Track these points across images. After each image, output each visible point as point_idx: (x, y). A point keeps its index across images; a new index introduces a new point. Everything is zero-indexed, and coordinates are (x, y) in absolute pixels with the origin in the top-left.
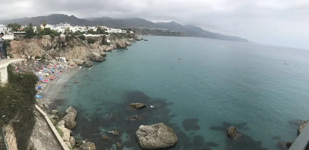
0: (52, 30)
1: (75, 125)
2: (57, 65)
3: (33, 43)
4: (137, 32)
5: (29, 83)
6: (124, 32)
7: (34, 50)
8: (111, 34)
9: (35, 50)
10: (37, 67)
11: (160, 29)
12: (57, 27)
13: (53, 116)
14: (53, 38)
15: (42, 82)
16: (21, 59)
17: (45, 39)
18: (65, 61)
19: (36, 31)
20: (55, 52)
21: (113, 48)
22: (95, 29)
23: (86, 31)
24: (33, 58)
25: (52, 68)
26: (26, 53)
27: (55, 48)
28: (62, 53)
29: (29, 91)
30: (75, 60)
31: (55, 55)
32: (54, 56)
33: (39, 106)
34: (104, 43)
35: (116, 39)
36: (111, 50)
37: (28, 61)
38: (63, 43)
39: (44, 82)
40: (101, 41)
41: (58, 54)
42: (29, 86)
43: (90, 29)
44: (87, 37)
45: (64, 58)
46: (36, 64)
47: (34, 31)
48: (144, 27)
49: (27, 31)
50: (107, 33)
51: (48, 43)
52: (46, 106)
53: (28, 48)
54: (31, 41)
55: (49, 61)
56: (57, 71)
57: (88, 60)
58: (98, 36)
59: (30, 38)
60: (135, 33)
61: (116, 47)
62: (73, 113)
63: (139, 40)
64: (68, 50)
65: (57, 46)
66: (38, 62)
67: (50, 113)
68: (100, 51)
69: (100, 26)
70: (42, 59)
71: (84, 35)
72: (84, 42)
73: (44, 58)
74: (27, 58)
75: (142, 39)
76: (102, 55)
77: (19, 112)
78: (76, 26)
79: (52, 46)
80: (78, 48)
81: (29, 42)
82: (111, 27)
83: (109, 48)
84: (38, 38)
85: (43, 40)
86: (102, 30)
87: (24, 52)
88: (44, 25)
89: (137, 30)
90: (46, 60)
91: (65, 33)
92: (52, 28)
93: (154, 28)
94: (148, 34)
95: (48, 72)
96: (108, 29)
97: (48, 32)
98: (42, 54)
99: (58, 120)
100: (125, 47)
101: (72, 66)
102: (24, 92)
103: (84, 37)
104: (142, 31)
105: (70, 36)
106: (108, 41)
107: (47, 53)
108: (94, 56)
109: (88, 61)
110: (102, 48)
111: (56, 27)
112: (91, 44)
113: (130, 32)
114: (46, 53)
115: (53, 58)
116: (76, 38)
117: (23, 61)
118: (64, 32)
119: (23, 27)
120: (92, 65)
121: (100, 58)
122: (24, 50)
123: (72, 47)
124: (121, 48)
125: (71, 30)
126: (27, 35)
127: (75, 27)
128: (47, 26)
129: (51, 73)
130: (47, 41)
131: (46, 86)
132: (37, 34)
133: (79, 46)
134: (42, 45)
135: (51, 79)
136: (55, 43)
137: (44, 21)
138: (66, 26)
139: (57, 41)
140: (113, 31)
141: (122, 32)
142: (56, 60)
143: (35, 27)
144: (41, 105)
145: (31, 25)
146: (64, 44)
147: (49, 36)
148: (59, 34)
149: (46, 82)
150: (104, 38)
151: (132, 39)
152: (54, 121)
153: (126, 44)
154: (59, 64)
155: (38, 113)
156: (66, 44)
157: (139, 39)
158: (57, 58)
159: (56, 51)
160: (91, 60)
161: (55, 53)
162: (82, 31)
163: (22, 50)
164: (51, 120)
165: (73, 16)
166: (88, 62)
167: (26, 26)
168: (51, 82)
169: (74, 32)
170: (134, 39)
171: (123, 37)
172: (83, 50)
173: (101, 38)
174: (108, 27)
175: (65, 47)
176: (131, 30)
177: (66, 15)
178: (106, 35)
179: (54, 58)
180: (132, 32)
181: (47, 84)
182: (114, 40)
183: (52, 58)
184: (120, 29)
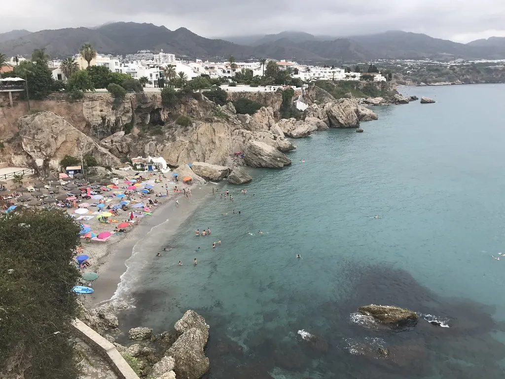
0: (114, 71)
1: (204, 368)
2: (140, 182)
3: (50, 113)
4: (396, 77)
5: (50, 247)
6: (354, 77)
7: (56, 139)
8: (310, 84)
9: (61, 139)
10: (68, 193)
11: (484, 61)
12: (130, 64)
13: (135, 348)
14: (118, 97)
15: (89, 241)
16: (10, 172)
17: (92, 99)
18: (166, 170)
19: (59, 76)
20: (129, 140)
21: (316, 128)
22: (258, 70)
23: (230, 75)
24: (55, 163)
25: (120, 193)
26: (27, 149)
27: (128, 129)
28: (154, 143)
29: (50, 272)
30: (196, 163)
31: (129, 152)
32: (127, 153)
33: (86, 321)
34: (287, 111)
35: (326, 99)
36: (309, 133)
37: (37, 175)
38: (155, 112)
39: (98, 243)
40: (277, 106)
41: (139, 147)
42: (52, 257)
43: (243, 71)
44: (235, 94)
45: (161, 160)
46: (63, 183)
47: (55, 76)
48: (423, 58)
49: (28, 76)
50: (297, 83)
51: (104, 113)
52: (111, 317)
53: (33, 131)
54: (42, 106)
55: (109, 173)
56: (138, 203)
57: (239, 165)
58: (268, 91)
59: (39, 98)
60: (389, 78)
61: (323, 124)
62: (198, 331)
63: (404, 102)
64: (173, 136)
65: (133, 121)
66: (71, 176)
67: (124, 341)
68: (275, 138)
69: (274, 60)
70: (85, 168)
71: (224, 87)
72: (222, 108)
73: (90, 161)
74: (32, 165)
75: (414, 99)
76: (279, 149)
77: (21, 346)
78: (197, 60)
79: (117, 121)
80: (204, 127)
81: (36, 112)
82: (309, 62)
83: (301, 129)
84: (67, 99)
85: (86, 103)
86: (281, 72)
87: (20, 146)
88: (88, 58)
89: (398, 70)
90: (99, 168)
91: (160, 83)
92: (114, 65)
93: (460, 60)
94: (436, 81)
95: (109, 208)
96: (301, 68)
97: (101, 77)
98: (85, 151)
99: (152, 357)
100: (354, 123)
101: (188, 182)
102: (35, 277)
103: (224, 93)
104: (414, 74)
105: (176, 90)
106: (301, 106)
107: (103, 146)
108: (256, 152)
109: (239, 168)
110: (281, 127)
111: (127, 62)
112: (248, 115)
113: (372, 78)
114: (99, 147)
115: (123, 162)
116: (197, 97)
117: (17, 177)
118: (154, 78)
119: (14, 64)
120: (250, 181)
121: (275, 158)
122: (21, 139)
123: (185, 124)
124: (341, 127)
125: (181, 74)
126: (26, 87)
127: (193, 65)
128: (99, 60)
129: (120, 210)
130: (98, 108)
131: (104, 254)
132: (64, 86)
133: (208, 120)
134: (84, 120)
135: (121, 231)
136: (128, 112)
137: (87, 43)
138: (162, 59)
139: (135, 107)
140: (317, 75)
141: (348, 76)
142: (135, 168)
143: (55, 64)
144: (91, 318)
145: (40, 56)
146: (160, 115)
147: (105, 90)
148: (139, 86)
149: (104, 240)
150: (288, 96)
151: (379, 99)
152: (140, 364)
153: (358, 116)
154: (144, 180)
155: (83, 345)
156: (164, 116)
157: (404, 98)
158: (136, 160)
159: (133, 137)
160: (248, 164)
161: (129, 145)
162: (217, 77)
163: (13, 139)
164: (128, 360)
165: (182, 31)
166: (237, 171)
167: (23, 59)
168: (122, 239)
169: (189, 79)
170: (386, 99)
171: (350, 94)
172: (222, 135)
173: (278, 96)
174: (300, 63)
175: (162, 123)
176: (377, 72)
177: (159, 25)
178: (294, 88)
179: (126, 160)
180: (379, 77)
181: (109, 247)
182: (321, 101)
183: (118, 161)
184: (342, 67)
